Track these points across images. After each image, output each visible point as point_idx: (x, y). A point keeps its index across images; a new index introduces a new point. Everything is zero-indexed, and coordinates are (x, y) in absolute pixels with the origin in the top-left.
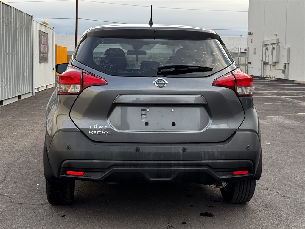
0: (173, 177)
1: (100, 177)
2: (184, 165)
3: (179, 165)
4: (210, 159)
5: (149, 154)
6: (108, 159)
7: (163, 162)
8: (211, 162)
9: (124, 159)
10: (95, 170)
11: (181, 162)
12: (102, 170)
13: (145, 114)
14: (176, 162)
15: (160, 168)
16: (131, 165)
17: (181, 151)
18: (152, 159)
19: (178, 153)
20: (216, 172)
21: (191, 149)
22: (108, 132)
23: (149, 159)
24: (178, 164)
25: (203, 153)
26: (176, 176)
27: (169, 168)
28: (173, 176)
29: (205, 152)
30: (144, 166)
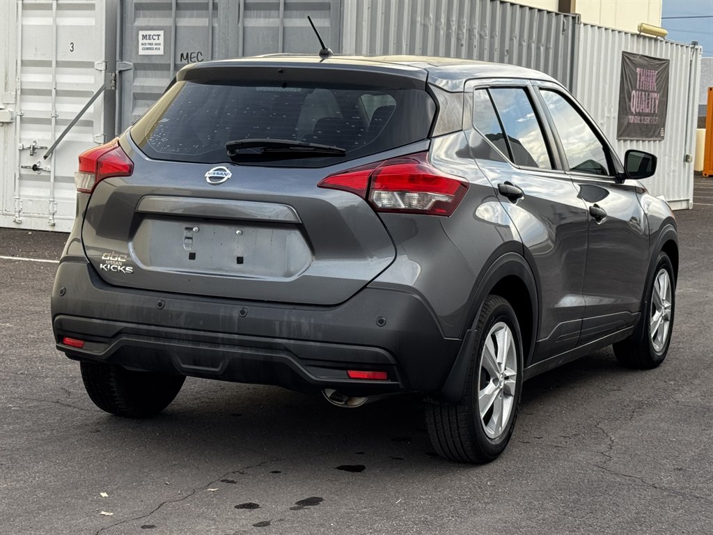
0: (222, 367)
1: (102, 354)
2: (242, 344)
3: (232, 343)
4: (292, 337)
5: (179, 315)
6: (114, 318)
7: (202, 333)
8: (294, 344)
9: (137, 321)
10: (95, 339)
11: (236, 337)
12: (106, 340)
13: (191, 236)
14: (226, 336)
15: (199, 345)
16: (148, 334)
17: (236, 313)
18: (183, 326)
19: (231, 318)
20: (307, 365)
21: (254, 312)
22: (127, 269)
23: (178, 326)
24: (229, 339)
25: (277, 323)
26: (227, 364)
27: (215, 347)
28: (221, 365)
29: (283, 321)
30: (172, 339)
